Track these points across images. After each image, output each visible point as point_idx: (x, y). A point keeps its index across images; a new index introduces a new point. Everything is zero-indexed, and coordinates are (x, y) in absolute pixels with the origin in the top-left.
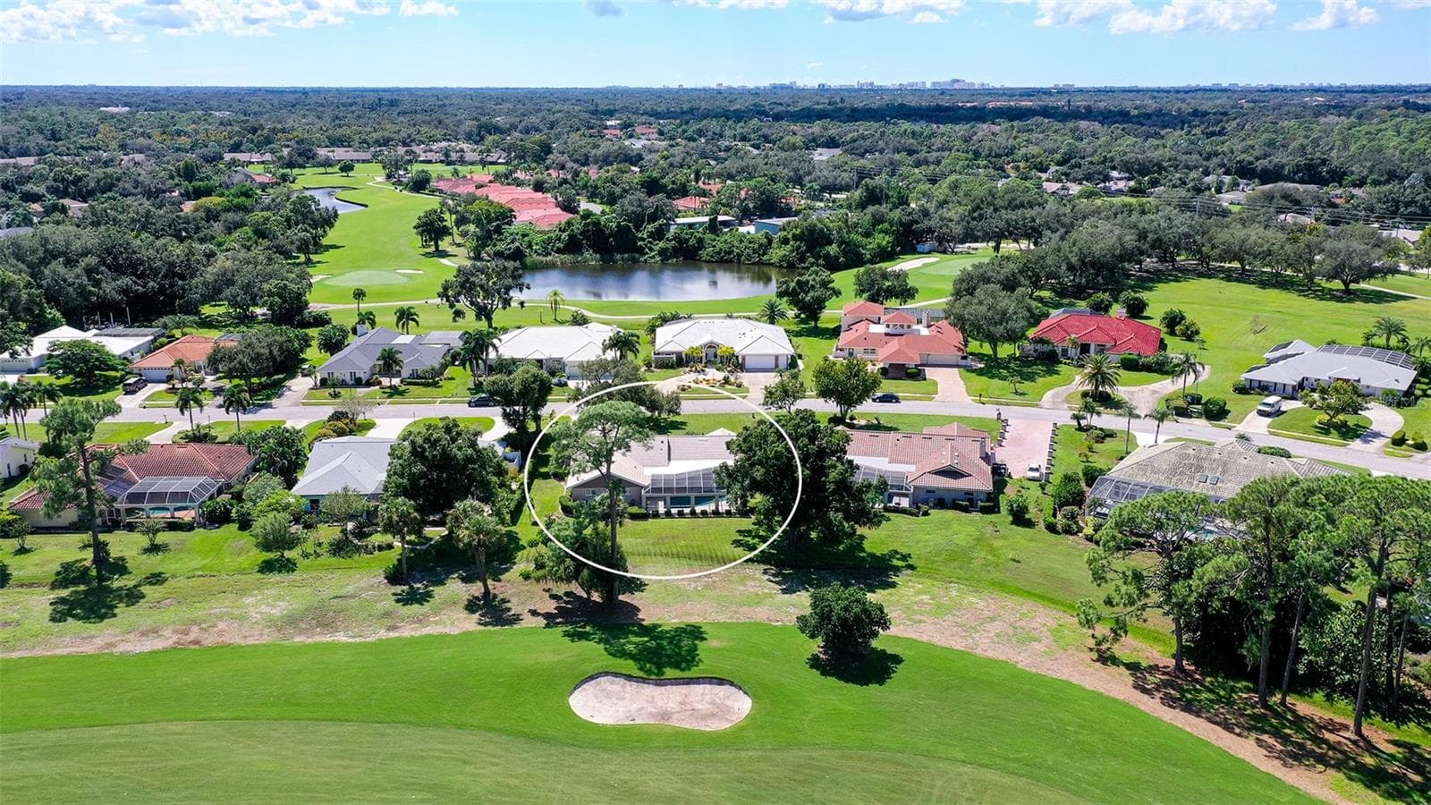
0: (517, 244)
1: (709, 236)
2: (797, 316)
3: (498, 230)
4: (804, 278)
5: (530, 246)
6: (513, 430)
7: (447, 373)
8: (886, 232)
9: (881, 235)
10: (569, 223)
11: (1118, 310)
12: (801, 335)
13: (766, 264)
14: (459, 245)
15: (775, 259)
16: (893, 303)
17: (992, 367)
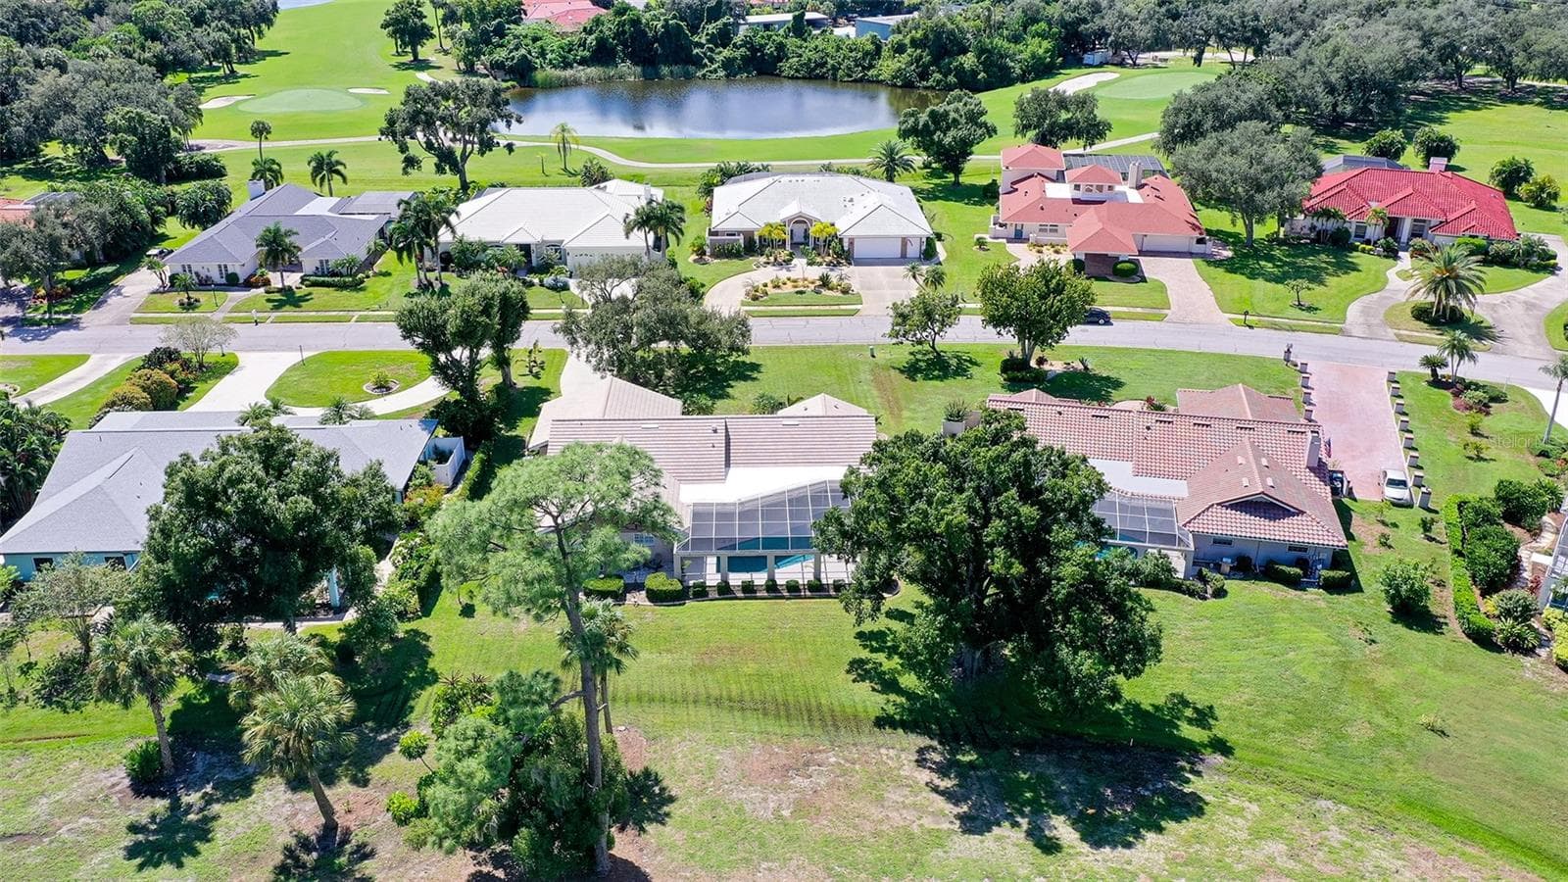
0: (523, 51)
1: (792, 42)
2: (926, 166)
3: (500, 32)
4: (941, 108)
5: (543, 54)
6: (456, 396)
7: (380, 265)
8: (1043, 36)
9: (1037, 40)
10: (597, 22)
11: (1411, 158)
12: (936, 198)
13: (873, 82)
14: (446, 53)
15: (885, 75)
16: (1073, 146)
17: (1245, 258)
